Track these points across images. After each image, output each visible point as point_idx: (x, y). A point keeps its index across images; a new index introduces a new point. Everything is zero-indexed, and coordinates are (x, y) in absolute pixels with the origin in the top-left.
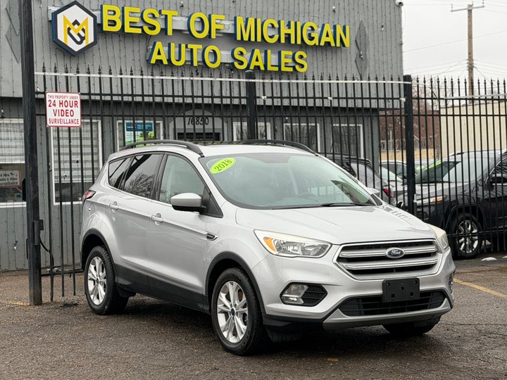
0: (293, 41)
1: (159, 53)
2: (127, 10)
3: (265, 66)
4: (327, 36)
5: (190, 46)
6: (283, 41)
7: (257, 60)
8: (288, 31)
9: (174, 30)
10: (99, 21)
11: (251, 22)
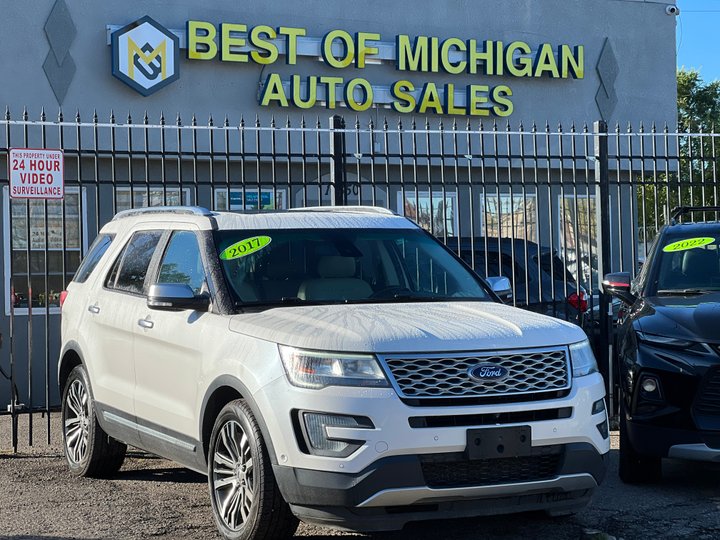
0: (490, 71)
1: (275, 90)
2: (226, 28)
3: (445, 108)
4: (547, 61)
5: (323, 80)
6: (473, 70)
7: (431, 99)
8: (482, 56)
9: (298, 56)
10: (182, 45)
11: (422, 42)
